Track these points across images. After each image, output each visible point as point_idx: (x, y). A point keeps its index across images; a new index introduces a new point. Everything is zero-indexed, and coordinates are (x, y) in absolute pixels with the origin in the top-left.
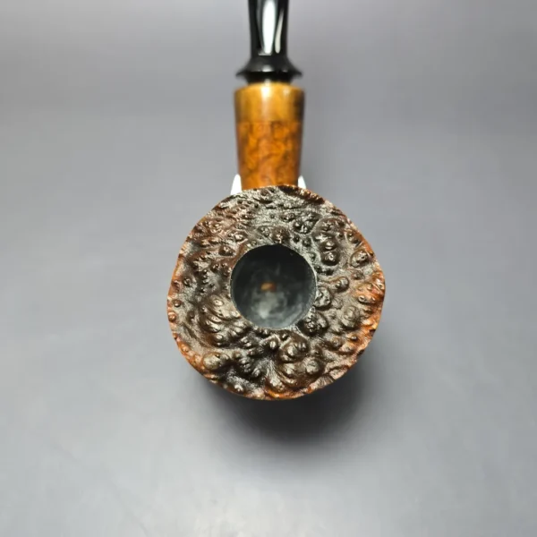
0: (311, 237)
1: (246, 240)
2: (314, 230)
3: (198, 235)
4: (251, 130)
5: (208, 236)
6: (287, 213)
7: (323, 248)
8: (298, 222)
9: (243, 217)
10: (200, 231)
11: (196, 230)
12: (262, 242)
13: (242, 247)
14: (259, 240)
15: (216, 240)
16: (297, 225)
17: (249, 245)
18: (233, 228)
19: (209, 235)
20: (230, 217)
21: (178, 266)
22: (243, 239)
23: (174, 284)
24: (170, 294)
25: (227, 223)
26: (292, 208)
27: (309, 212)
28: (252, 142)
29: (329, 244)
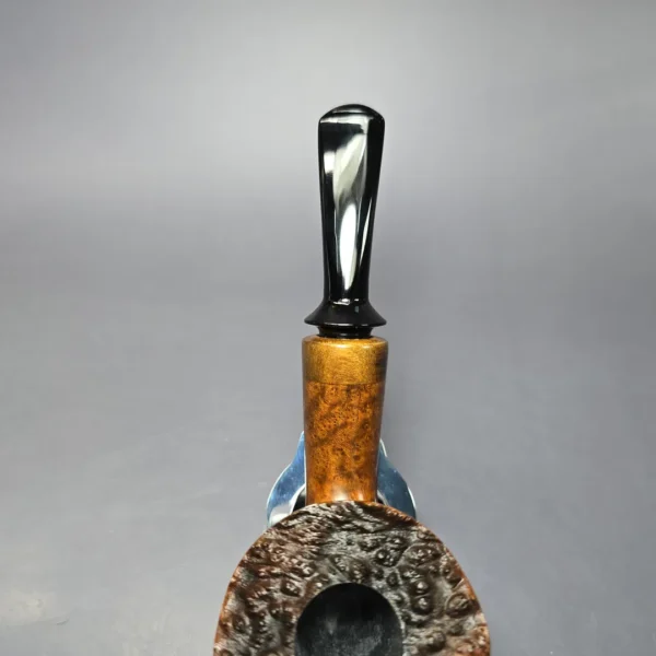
0: (397, 572)
1: (316, 574)
2: (402, 562)
3: (255, 560)
4: (322, 393)
5: (267, 564)
6: (369, 539)
7: (413, 590)
8: (381, 551)
9: (313, 543)
10: (258, 556)
11: (252, 552)
12: (335, 579)
13: (310, 586)
14: (331, 576)
15: (277, 570)
16: (381, 556)
17: (320, 585)
18: (300, 557)
19: (269, 563)
20: (296, 541)
21: (227, 598)
22: (311, 574)
23: (223, 626)
24: (217, 641)
25: (291, 547)
26: (375, 532)
27: (396, 537)
28: (324, 407)
29: (420, 586)
